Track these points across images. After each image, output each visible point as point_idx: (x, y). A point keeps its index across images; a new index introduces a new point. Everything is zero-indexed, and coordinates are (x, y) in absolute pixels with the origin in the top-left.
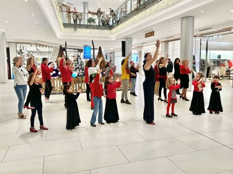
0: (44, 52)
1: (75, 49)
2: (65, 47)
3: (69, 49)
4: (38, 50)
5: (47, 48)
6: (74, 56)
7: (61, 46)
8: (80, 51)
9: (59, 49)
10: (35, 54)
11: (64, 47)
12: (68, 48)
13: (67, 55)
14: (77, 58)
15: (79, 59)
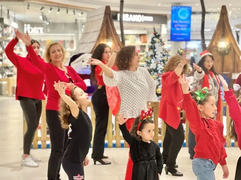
0: (61, 24)
1: (145, 15)
2: (118, 9)
3: (129, 13)
4: (45, 18)
5: (71, 12)
6: (141, 35)
7: (108, 8)
8: (161, 19)
9: (103, 16)
10: (39, 30)
11: (115, 8)
12: (125, 13)
13: (126, 32)
14: (153, 42)
15: (157, 45)
